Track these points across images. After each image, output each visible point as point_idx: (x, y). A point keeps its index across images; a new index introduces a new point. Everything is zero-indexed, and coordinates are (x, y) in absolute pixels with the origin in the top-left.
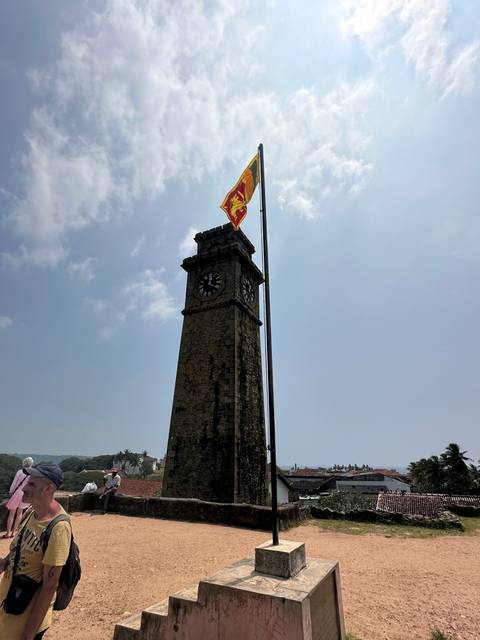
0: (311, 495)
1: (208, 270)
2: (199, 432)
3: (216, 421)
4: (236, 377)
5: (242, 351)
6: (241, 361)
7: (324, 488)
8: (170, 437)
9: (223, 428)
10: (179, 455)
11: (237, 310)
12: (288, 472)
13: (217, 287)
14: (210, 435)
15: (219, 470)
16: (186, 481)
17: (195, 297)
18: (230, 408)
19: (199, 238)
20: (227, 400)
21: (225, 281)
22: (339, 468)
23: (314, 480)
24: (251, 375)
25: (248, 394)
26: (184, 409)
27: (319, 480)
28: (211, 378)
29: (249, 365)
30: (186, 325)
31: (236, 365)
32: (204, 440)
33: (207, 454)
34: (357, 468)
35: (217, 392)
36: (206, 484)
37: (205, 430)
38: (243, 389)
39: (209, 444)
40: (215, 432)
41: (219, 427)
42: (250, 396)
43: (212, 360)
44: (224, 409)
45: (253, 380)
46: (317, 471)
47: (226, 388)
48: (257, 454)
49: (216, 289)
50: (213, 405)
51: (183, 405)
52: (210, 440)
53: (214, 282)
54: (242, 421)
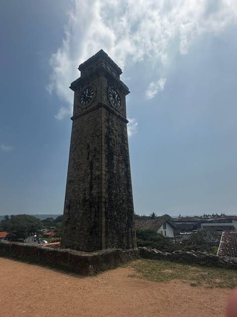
0: (187, 231)
1: (86, 86)
2: (81, 195)
3: (91, 188)
4: (104, 156)
5: (108, 139)
6: (109, 146)
7: (195, 227)
8: (65, 200)
9: (96, 191)
10: (70, 211)
11: (104, 110)
12: (176, 219)
13: (91, 97)
14: (88, 197)
15: (93, 220)
16: (74, 228)
17: (79, 107)
18: (99, 178)
19: (81, 68)
20: (98, 173)
21: (96, 92)
22: (207, 216)
23: (190, 223)
24: (119, 156)
25: (115, 168)
26: (73, 181)
27: (193, 223)
28: (88, 159)
29: (117, 149)
30: (73, 127)
31: (104, 148)
32: (85, 200)
33: (86, 210)
34: (218, 216)
35: (91, 168)
36: (85, 230)
37: (85, 194)
38: (110, 165)
39: (87, 203)
40: (91, 194)
41: (93, 191)
42: (118, 170)
43: (88, 147)
44: (95, 179)
45: (121, 159)
46: (193, 218)
47: (97, 164)
48: (124, 209)
49: (91, 99)
50: (90, 176)
51: (73, 178)
52: (87, 201)
53: (89, 94)
54: (109, 187)
